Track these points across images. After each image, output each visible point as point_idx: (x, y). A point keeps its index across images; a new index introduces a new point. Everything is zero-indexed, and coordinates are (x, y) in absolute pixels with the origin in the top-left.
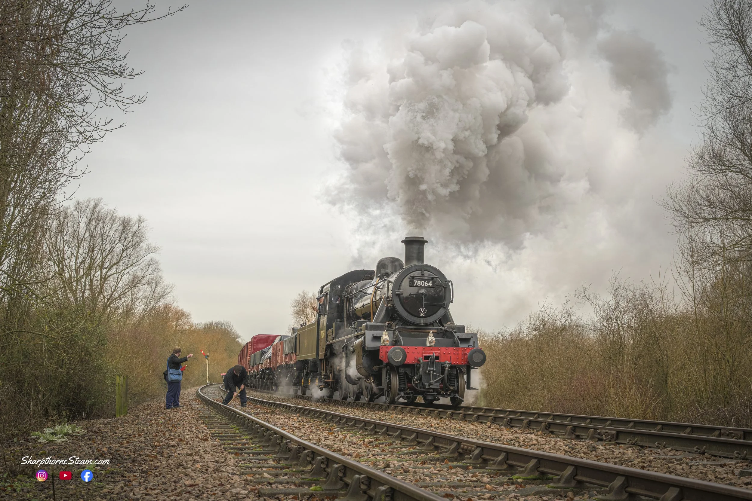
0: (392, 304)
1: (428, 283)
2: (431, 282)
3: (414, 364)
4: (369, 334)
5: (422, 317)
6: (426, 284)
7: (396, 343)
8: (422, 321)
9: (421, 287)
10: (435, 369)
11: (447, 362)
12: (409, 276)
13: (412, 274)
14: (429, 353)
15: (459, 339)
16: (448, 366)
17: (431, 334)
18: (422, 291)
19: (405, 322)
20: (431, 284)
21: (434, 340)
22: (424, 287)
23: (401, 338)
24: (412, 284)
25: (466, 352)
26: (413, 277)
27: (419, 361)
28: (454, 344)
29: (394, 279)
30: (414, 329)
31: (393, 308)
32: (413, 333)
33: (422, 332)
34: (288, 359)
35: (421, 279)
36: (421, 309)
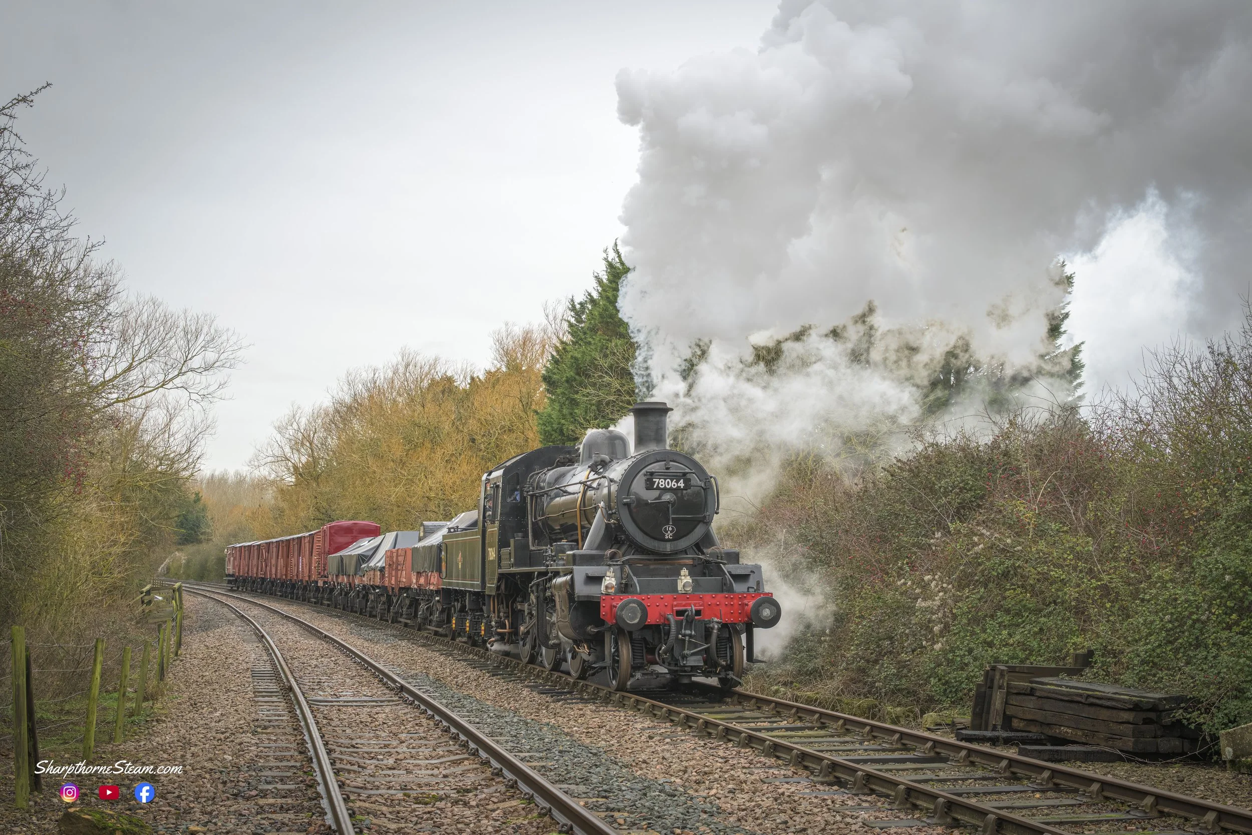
0: (617, 520)
1: (677, 482)
2: (682, 481)
3: (659, 625)
4: (581, 572)
5: (669, 540)
6: (673, 484)
7: (625, 588)
8: (668, 547)
9: (665, 489)
10: (693, 633)
11: (716, 619)
12: (644, 471)
13: (648, 469)
14: (684, 606)
15: (732, 576)
16: (716, 626)
17: (684, 572)
18: (667, 497)
19: (640, 549)
20: (681, 484)
21: (690, 581)
22: (671, 489)
23: (635, 579)
24: (650, 485)
25: (746, 602)
26: (652, 474)
27: (668, 620)
28: (725, 587)
29: (620, 477)
30: (655, 560)
31: (620, 527)
32: (652, 567)
33: (668, 564)
34: (422, 581)
35: (665, 476)
36: (667, 526)
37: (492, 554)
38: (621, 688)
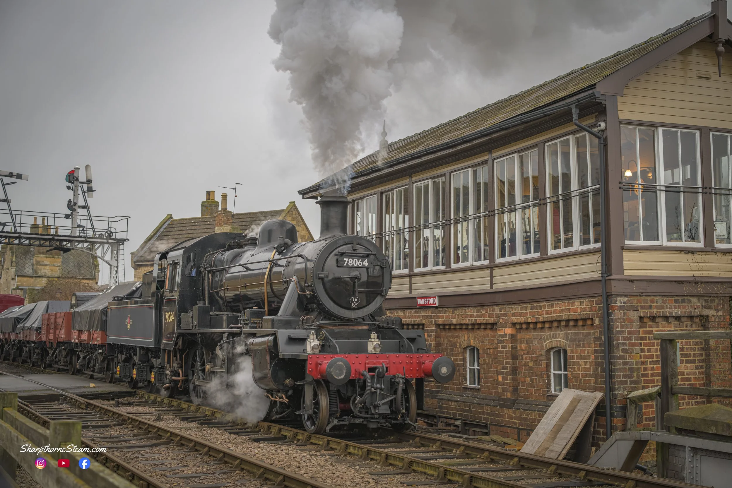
0: (312, 291)
1: (362, 262)
2: (366, 261)
3: (355, 380)
4: (283, 334)
5: (354, 309)
6: (359, 263)
7: (323, 348)
8: (353, 315)
9: (353, 267)
10: (383, 387)
11: (400, 376)
12: (336, 252)
13: (340, 249)
14: (375, 364)
16: (401, 381)
17: (373, 335)
18: (355, 273)
19: (328, 315)
20: (366, 263)
21: (379, 343)
22: (358, 267)
23: (333, 341)
24: (340, 264)
26: (342, 254)
27: (363, 375)
29: (315, 256)
30: (339, 325)
31: (314, 298)
32: (337, 331)
33: (349, 328)
34: (84, 337)
35: (352, 256)
36: (354, 298)
37: (170, 317)
38: (319, 431)
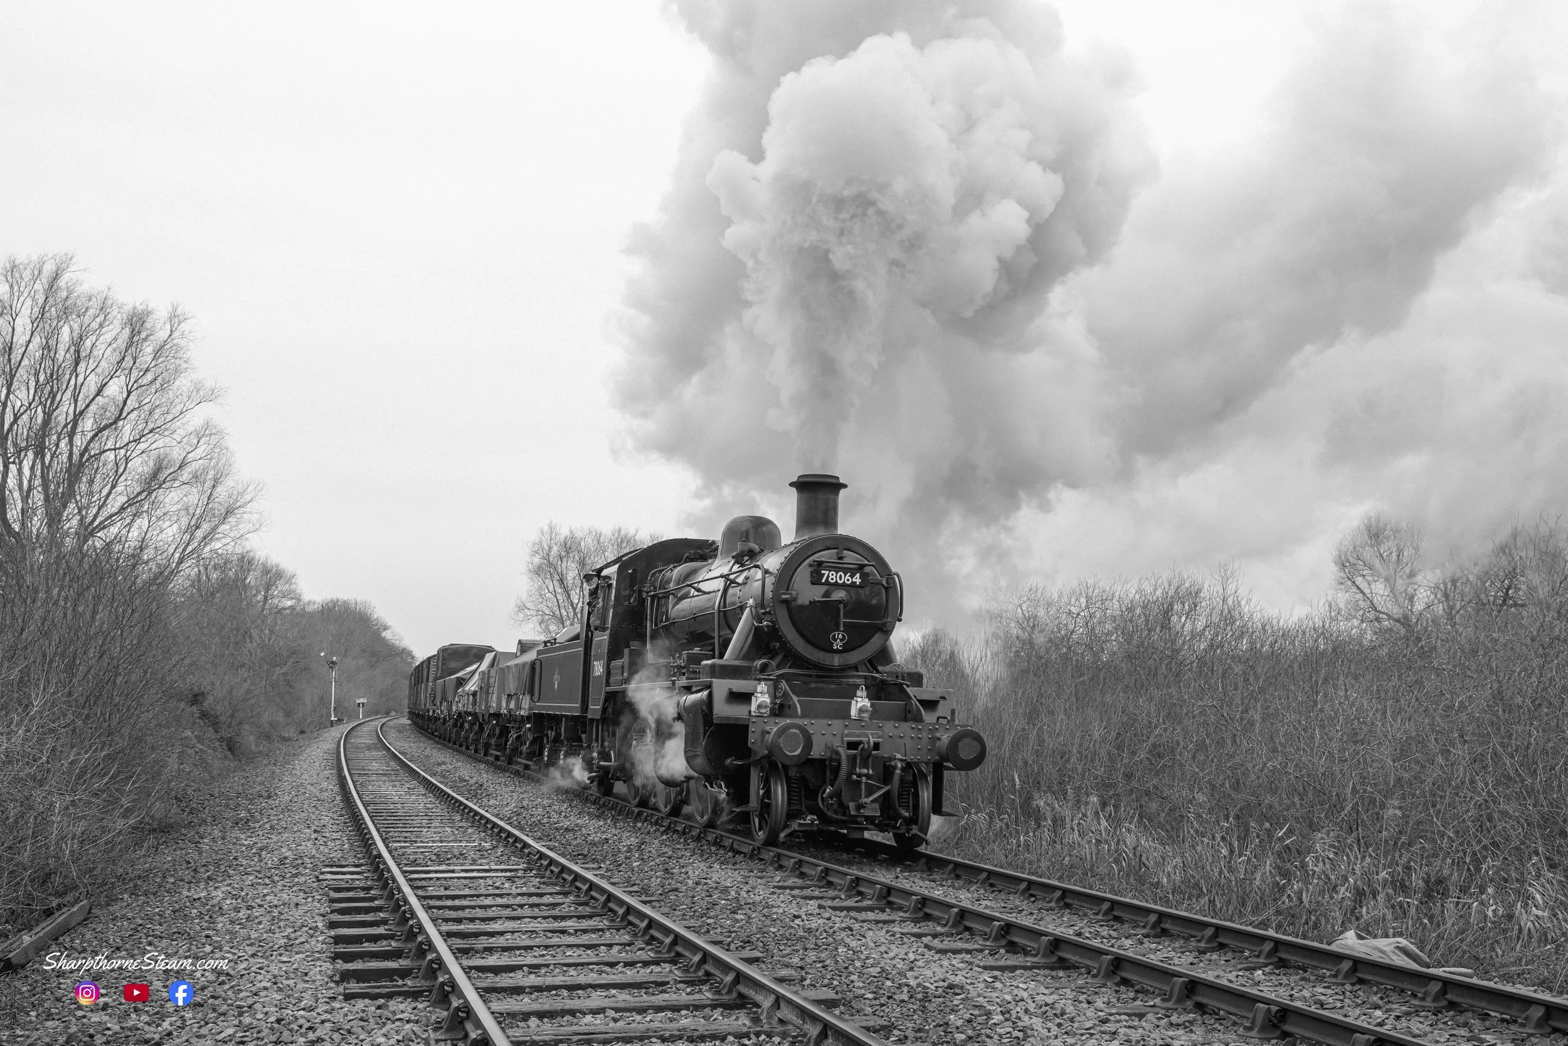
0: (771, 621)
1: (852, 576)
2: (858, 575)
3: (824, 760)
5: (837, 651)
7: (780, 709)
8: (836, 660)
9: (836, 584)
10: (871, 772)
11: (898, 756)
12: (810, 560)
13: (816, 557)
14: (859, 736)
15: (919, 701)
16: (899, 764)
17: (862, 693)
18: (838, 595)
19: (798, 660)
20: (858, 579)
21: (869, 704)
22: (844, 585)
23: (795, 699)
24: (817, 579)
25: (938, 735)
26: (820, 564)
27: (837, 753)
28: (911, 715)
29: (778, 567)
30: (817, 676)
31: (774, 632)
32: (813, 685)
33: (833, 683)
34: (513, 705)
35: (835, 567)
36: (836, 633)
37: (598, 669)
